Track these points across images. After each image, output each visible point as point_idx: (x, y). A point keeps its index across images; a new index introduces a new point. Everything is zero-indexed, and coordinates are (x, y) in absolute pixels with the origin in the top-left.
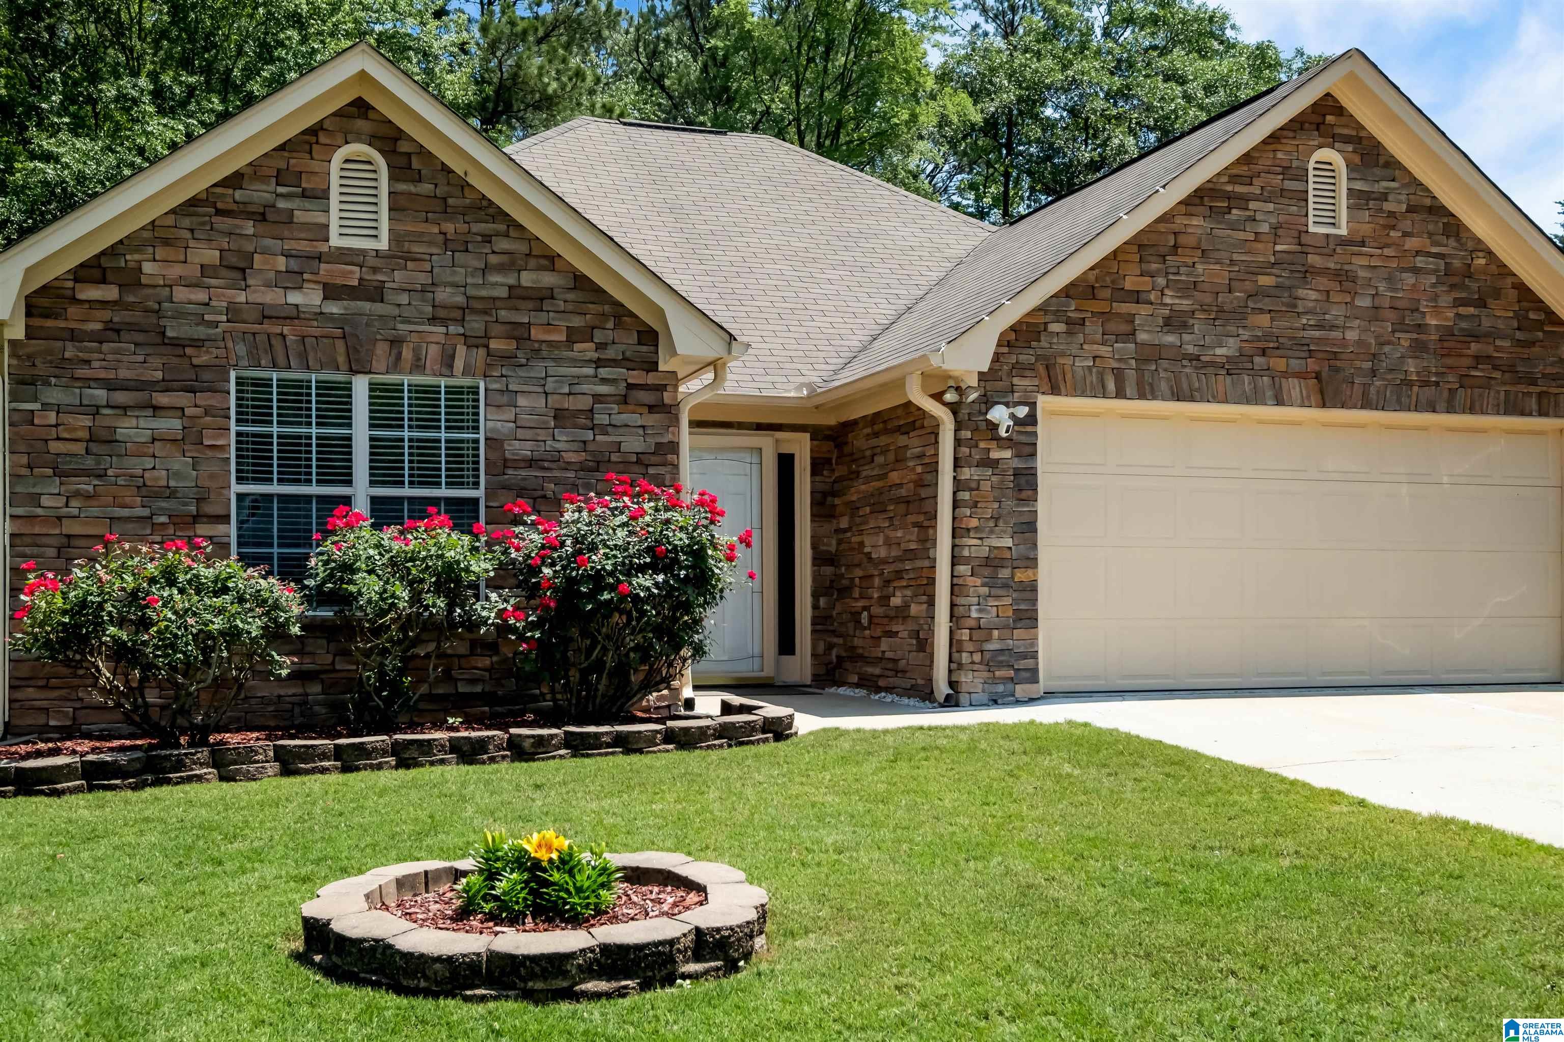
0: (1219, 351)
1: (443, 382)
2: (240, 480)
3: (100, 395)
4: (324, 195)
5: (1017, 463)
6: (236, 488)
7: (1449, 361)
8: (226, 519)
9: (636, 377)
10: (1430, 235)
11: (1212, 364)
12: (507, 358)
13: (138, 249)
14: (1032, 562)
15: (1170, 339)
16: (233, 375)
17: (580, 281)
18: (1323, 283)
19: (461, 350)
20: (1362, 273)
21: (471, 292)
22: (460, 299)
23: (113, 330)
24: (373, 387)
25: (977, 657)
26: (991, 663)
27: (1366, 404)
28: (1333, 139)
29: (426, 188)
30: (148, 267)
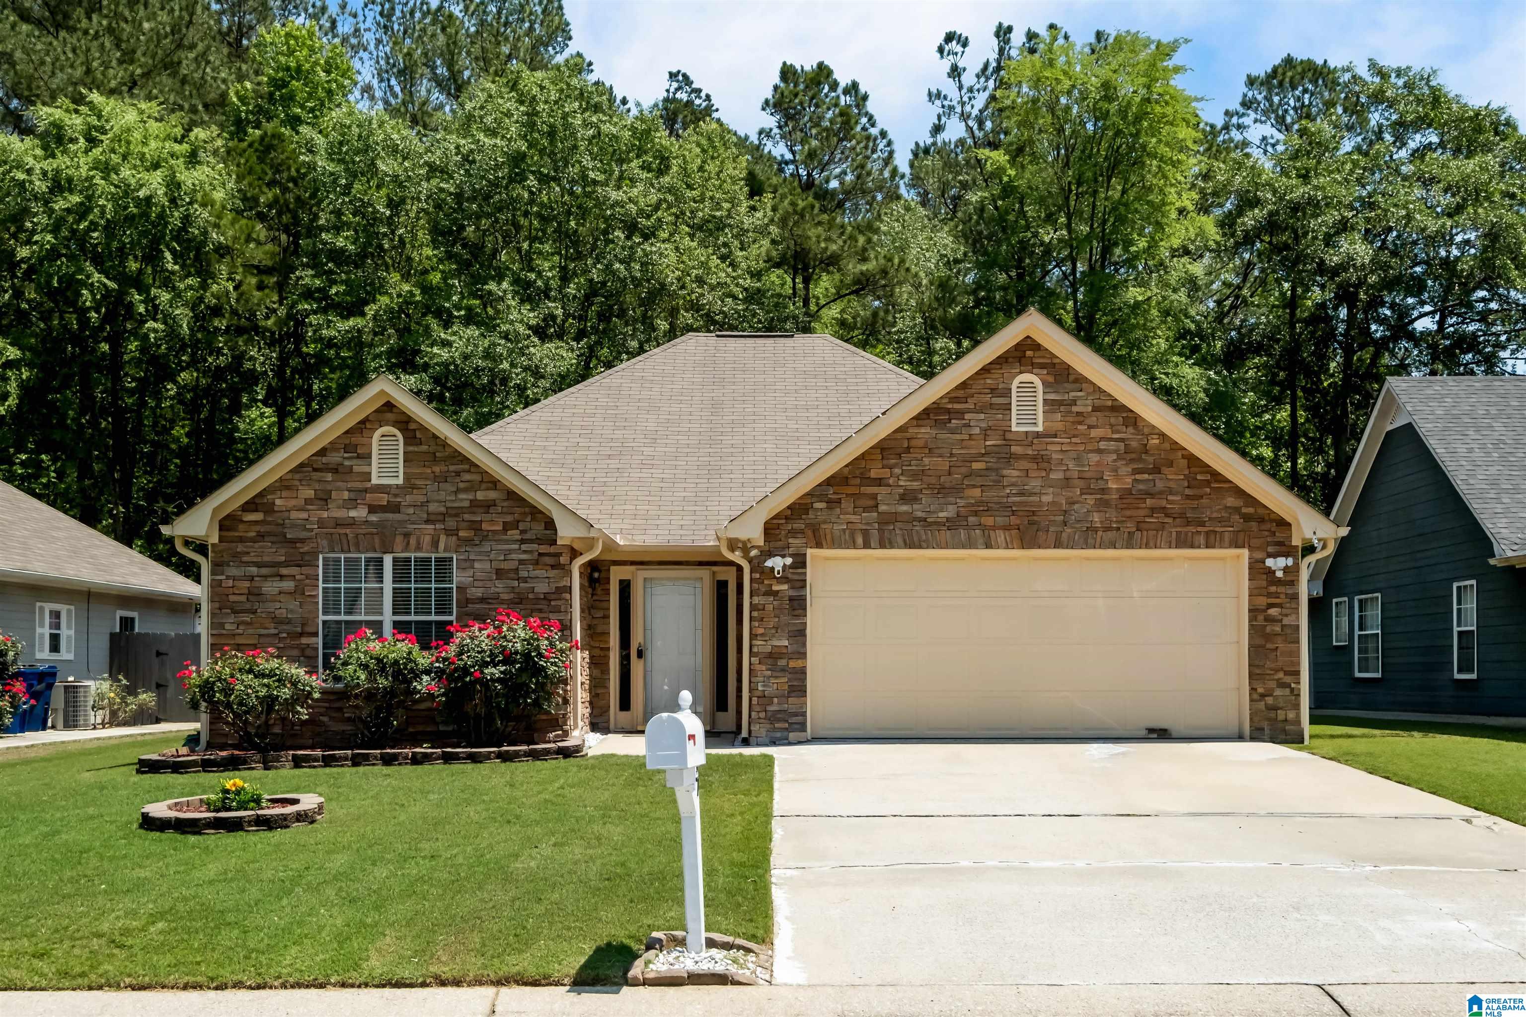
0: (941, 515)
1: (433, 556)
2: (324, 613)
3: (254, 570)
4: (369, 456)
5: (792, 593)
6: (322, 618)
7: (1128, 513)
8: (316, 634)
9: (544, 549)
10: (1112, 426)
11: (936, 523)
12: (468, 541)
13: (273, 492)
14: (803, 655)
15: (905, 508)
16: (321, 556)
17: (512, 495)
18: (1024, 464)
19: (443, 538)
20: (1054, 456)
21: (449, 505)
22: (443, 509)
23: (261, 536)
24: (395, 560)
25: (762, 715)
26: (772, 718)
27: (1058, 545)
28: (1031, 366)
29: (424, 448)
30: (278, 502)
